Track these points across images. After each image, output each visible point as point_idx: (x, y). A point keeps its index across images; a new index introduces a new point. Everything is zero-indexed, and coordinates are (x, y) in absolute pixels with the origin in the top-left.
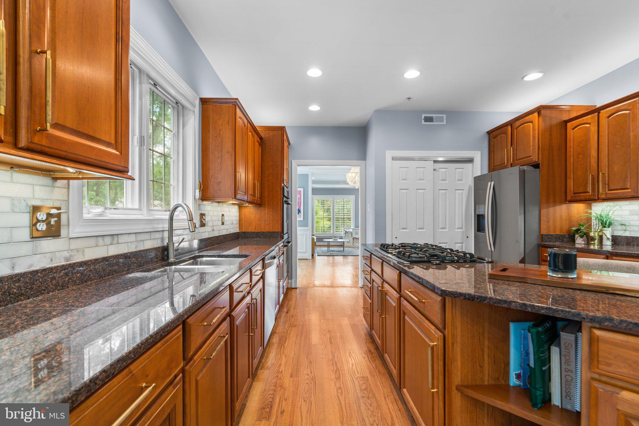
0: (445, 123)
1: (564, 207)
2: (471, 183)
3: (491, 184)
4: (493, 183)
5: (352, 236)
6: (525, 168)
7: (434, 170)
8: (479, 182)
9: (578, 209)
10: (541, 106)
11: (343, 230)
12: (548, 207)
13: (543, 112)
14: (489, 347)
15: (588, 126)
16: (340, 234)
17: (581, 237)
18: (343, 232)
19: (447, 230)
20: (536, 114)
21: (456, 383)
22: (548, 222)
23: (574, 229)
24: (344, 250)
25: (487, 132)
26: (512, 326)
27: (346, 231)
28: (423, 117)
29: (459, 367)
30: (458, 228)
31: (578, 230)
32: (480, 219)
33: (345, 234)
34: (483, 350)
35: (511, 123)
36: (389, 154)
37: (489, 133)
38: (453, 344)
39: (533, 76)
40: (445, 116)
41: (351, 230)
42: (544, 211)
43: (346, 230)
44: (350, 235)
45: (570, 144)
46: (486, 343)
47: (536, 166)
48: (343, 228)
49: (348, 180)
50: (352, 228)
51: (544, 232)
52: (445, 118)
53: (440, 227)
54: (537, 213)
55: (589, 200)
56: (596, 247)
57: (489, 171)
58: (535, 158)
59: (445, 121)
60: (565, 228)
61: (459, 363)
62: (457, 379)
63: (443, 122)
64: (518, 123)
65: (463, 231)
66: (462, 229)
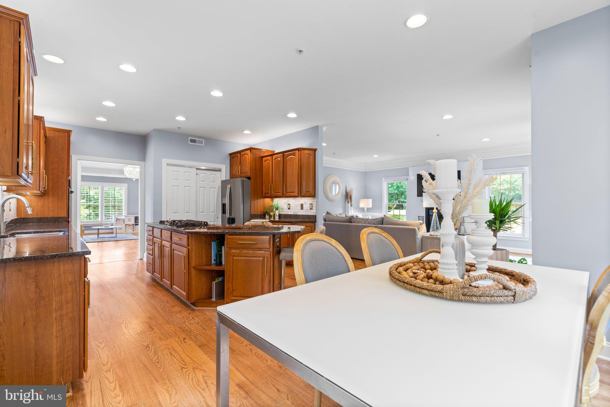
0: (204, 145)
1: (262, 200)
2: (219, 184)
3: (229, 186)
4: (230, 185)
5: (124, 223)
6: (244, 179)
7: (197, 174)
8: (224, 183)
9: (268, 200)
10: (251, 147)
11: (114, 218)
12: (254, 200)
13: (252, 150)
14: (205, 251)
15: (269, 161)
16: (110, 222)
17: (268, 215)
18: (113, 220)
19: (205, 213)
20: (249, 151)
21: (193, 266)
22: (254, 208)
23: (265, 211)
24: (116, 236)
25: (229, 154)
26: (212, 243)
27: (117, 219)
28: (189, 139)
29: (194, 260)
30: (212, 212)
31: (266, 211)
32: (224, 205)
33: (117, 221)
34: (203, 253)
35: (240, 152)
36: (165, 161)
37: (231, 154)
38: (192, 252)
39: (247, 132)
40: (204, 140)
41: (123, 217)
42: (252, 202)
43: (117, 217)
44: (122, 222)
45: (264, 169)
46: (204, 250)
47: (249, 178)
48: (114, 216)
49: (125, 173)
50: (123, 214)
51: (253, 213)
52: (204, 142)
53: (200, 212)
54: (250, 202)
55: (272, 197)
56: (272, 220)
57: (230, 178)
58: (249, 174)
59: (204, 143)
60: (262, 210)
61: (194, 258)
62: (193, 264)
63: (202, 144)
64: (242, 153)
65: (215, 214)
66: (215, 213)
